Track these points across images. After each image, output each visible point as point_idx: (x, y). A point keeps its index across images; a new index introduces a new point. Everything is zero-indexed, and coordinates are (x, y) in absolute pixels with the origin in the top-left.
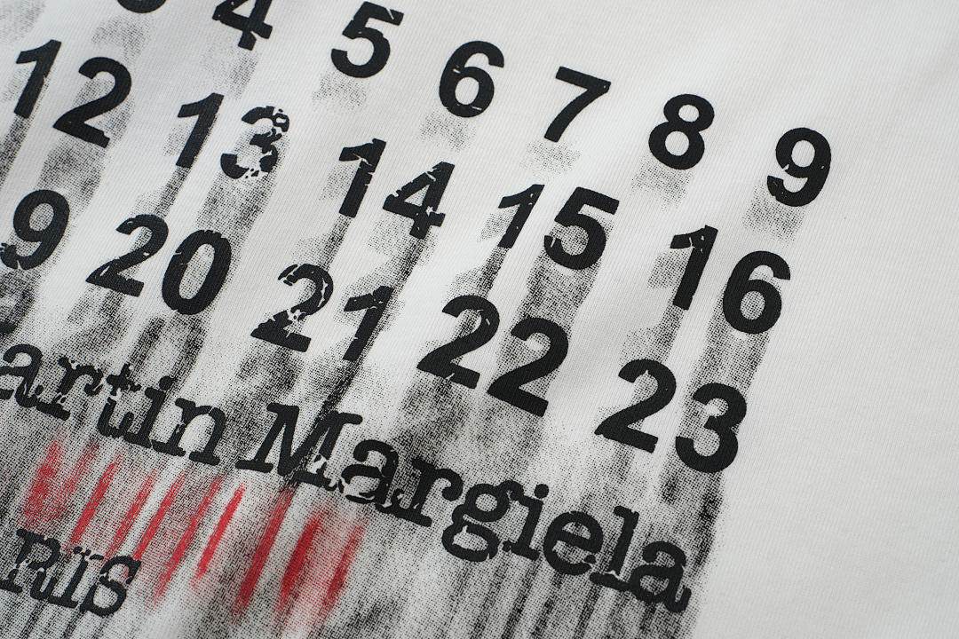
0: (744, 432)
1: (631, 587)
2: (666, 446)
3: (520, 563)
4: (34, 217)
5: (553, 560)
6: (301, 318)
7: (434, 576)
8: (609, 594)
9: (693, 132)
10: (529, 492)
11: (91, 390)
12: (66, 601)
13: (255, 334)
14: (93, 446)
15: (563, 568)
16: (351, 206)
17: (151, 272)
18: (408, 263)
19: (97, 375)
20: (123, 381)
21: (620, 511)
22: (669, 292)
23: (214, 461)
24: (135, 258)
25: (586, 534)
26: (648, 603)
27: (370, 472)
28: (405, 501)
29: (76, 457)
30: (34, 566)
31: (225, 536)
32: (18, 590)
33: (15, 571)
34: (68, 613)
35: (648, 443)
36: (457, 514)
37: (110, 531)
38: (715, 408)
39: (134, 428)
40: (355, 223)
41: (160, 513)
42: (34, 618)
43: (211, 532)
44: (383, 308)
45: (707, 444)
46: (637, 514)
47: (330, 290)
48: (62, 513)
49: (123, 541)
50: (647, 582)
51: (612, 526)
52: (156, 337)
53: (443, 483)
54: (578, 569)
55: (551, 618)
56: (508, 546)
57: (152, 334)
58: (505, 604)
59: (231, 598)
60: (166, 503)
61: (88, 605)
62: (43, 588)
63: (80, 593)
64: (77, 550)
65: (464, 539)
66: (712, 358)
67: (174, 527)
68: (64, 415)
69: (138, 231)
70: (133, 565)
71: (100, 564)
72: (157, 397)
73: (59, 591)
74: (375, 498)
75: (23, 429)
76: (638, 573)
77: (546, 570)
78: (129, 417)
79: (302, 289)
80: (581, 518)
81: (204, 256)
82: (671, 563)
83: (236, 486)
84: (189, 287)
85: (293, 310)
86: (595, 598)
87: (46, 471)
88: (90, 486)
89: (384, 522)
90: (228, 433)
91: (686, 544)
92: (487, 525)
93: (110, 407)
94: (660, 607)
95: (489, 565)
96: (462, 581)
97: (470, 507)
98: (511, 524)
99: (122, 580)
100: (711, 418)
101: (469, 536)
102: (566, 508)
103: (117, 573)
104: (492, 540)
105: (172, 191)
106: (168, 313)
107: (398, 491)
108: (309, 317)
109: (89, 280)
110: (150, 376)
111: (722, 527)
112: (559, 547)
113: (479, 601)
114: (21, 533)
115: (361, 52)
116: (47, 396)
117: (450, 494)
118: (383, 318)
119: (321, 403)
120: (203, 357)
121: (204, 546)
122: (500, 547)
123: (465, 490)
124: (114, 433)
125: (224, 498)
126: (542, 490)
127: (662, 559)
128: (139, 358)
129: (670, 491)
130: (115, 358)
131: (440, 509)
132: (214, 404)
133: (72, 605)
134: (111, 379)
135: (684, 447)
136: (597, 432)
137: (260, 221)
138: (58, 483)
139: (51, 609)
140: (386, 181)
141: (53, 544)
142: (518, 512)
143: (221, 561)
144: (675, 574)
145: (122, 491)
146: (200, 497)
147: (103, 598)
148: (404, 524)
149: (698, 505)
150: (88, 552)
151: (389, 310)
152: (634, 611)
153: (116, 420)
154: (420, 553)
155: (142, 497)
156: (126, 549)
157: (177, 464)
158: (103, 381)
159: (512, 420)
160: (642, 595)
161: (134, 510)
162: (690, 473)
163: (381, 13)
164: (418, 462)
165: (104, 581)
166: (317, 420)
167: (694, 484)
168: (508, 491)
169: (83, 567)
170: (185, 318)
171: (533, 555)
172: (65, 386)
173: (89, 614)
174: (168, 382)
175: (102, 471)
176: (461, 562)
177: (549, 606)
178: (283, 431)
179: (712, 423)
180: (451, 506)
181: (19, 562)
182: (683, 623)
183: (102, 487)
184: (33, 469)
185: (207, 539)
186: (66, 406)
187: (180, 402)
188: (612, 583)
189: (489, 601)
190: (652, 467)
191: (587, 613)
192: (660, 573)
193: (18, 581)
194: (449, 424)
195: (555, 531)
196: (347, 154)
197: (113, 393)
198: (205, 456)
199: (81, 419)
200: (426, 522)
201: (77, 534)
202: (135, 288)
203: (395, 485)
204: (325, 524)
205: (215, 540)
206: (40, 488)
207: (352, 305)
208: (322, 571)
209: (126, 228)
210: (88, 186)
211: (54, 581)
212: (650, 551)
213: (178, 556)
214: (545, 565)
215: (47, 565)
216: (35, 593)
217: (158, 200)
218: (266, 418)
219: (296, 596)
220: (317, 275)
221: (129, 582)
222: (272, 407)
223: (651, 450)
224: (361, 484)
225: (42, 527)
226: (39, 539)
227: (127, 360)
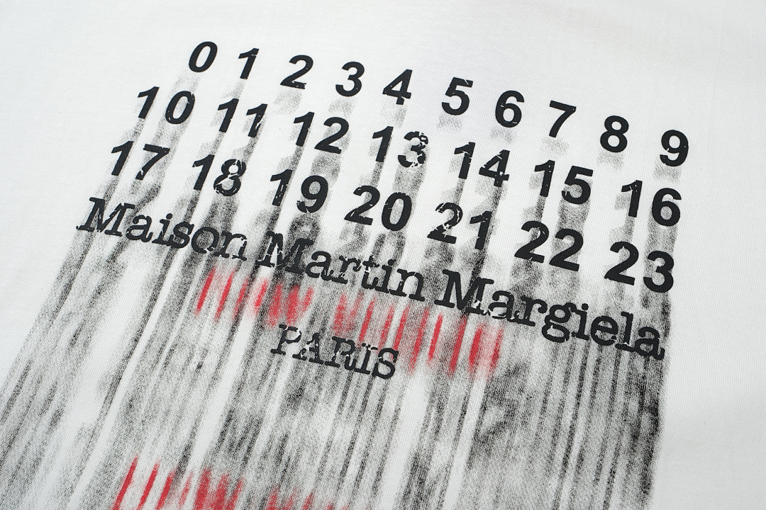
0: (675, 273)
1: (636, 349)
2: (639, 282)
3: (581, 343)
4: (311, 188)
5: (596, 339)
6: (450, 228)
7: (542, 351)
8: (626, 354)
9: (620, 134)
10: (579, 308)
11: (356, 269)
12: (363, 370)
13: (429, 236)
14: (361, 294)
15: (602, 343)
16: (463, 174)
17: (375, 213)
18: (496, 199)
19: (358, 262)
20: (370, 263)
21: (623, 314)
22: (626, 211)
23: (422, 299)
24: (366, 207)
25: (610, 326)
26: (645, 356)
27: (502, 305)
28: (521, 316)
29: (354, 300)
30: (343, 354)
31: (439, 340)
32: (338, 366)
33: (335, 357)
34: (366, 377)
35: (631, 281)
36: (547, 319)
37: (378, 335)
38: (659, 262)
39: (380, 284)
40: (466, 181)
41: (401, 326)
42: (349, 379)
43: (431, 338)
44: (488, 222)
45: (659, 280)
46: (632, 315)
47: (461, 214)
48: (352, 327)
49: (386, 339)
50: (643, 347)
51: (621, 321)
52: (383, 242)
53: (537, 306)
54: (609, 343)
55: (601, 366)
56: (574, 334)
57: (381, 241)
58: (578, 361)
59: (447, 368)
60: (403, 320)
61: (376, 373)
62: (350, 365)
63: (370, 367)
64: (364, 345)
65: (552, 332)
66: (653, 239)
67: (410, 333)
68: (345, 282)
69: (365, 194)
70: (395, 354)
71: (378, 352)
72: (388, 269)
73: (359, 365)
74: (507, 316)
75: (327, 291)
76: (638, 343)
77: (594, 345)
78: (376, 280)
79: (448, 214)
80: (606, 318)
81: (399, 204)
82: (653, 337)
83: (438, 314)
84: (395, 218)
85: (445, 224)
86: (620, 356)
87: (341, 308)
88: (363, 313)
89: (512, 326)
90: (425, 284)
91: (658, 326)
92: (562, 324)
93: (366, 275)
94: (651, 358)
95: (567, 344)
96: (555, 351)
97: (552, 316)
98: (573, 323)
99: (391, 360)
100: (658, 267)
101: (554, 330)
102: (598, 315)
103: (387, 356)
104: (566, 332)
105: (377, 174)
106: (387, 231)
107: (517, 312)
108: (453, 227)
109: (346, 219)
110: (383, 259)
111: (673, 318)
112: (598, 333)
113: (565, 361)
114: (334, 338)
115: (455, 102)
116: (336, 275)
117: (542, 310)
118: (490, 227)
119: (471, 272)
120: (406, 249)
121: (429, 345)
122: (570, 335)
123: (549, 308)
124: (371, 287)
125: (433, 320)
126: (585, 306)
127: (648, 335)
128: (377, 252)
129: (646, 303)
130: (365, 253)
131: (538, 318)
132: (416, 271)
133: (368, 373)
134: (365, 263)
135: (648, 281)
136: (605, 277)
137: (422, 186)
138: (347, 313)
139: (356, 375)
140: (478, 161)
141: (351, 343)
142: (575, 318)
143: (439, 352)
144: (655, 342)
145: (379, 315)
146: (420, 318)
147: (383, 369)
148: (522, 326)
149: (660, 308)
150: (369, 346)
151: (492, 223)
152: (639, 361)
153: (370, 281)
154: (533, 339)
155: (390, 317)
156: (389, 344)
157: (404, 301)
158: (361, 264)
159: (564, 275)
160: (642, 353)
161: (388, 324)
162: (653, 294)
163: (462, 82)
164: (523, 298)
165: (381, 361)
166: (471, 281)
167: (657, 299)
168: (569, 308)
169: (368, 353)
170: (395, 232)
171: (586, 338)
172: (344, 269)
173: (378, 378)
174: (392, 262)
175: (368, 305)
176: (553, 343)
177: (599, 361)
178: (454, 286)
179: (659, 270)
180: (543, 316)
181: (335, 352)
182: (664, 364)
183: (369, 313)
184: (335, 308)
185: (430, 341)
186: (345, 278)
187: (399, 271)
188: (627, 348)
189: (570, 361)
190: (635, 292)
191: (617, 363)
192: (648, 342)
193: (337, 361)
194: (535, 279)
195: (595, 326)
196: (458, 151)
197: (367, 269)
198: (417, 296)
199: (353, 283)
200: (533, 324)
201: (362, 336)
202: (369, 221)
203: (515, 310)
204: (485, 330)
205: (434, 341)
206: (339, 316)
207: (473, 220)
208: (487, 351)
209: (358, 192)
210: (335, 172)
211: (355, 361)
212: (642, 331)
213: (417, 349)
214: (593, 342)
215: (350, 353)
216: (347, 367)
217: (371, 178)
218: (444, 279)
219: (477, 364)
220: (454, 207)
221: (395, 361)
222: (445, 272)
223: (633, 284)
224: (498, 311)
225: (343, 334)
226: (344, 340)
227: (371, 254)
